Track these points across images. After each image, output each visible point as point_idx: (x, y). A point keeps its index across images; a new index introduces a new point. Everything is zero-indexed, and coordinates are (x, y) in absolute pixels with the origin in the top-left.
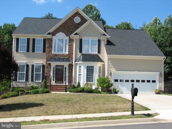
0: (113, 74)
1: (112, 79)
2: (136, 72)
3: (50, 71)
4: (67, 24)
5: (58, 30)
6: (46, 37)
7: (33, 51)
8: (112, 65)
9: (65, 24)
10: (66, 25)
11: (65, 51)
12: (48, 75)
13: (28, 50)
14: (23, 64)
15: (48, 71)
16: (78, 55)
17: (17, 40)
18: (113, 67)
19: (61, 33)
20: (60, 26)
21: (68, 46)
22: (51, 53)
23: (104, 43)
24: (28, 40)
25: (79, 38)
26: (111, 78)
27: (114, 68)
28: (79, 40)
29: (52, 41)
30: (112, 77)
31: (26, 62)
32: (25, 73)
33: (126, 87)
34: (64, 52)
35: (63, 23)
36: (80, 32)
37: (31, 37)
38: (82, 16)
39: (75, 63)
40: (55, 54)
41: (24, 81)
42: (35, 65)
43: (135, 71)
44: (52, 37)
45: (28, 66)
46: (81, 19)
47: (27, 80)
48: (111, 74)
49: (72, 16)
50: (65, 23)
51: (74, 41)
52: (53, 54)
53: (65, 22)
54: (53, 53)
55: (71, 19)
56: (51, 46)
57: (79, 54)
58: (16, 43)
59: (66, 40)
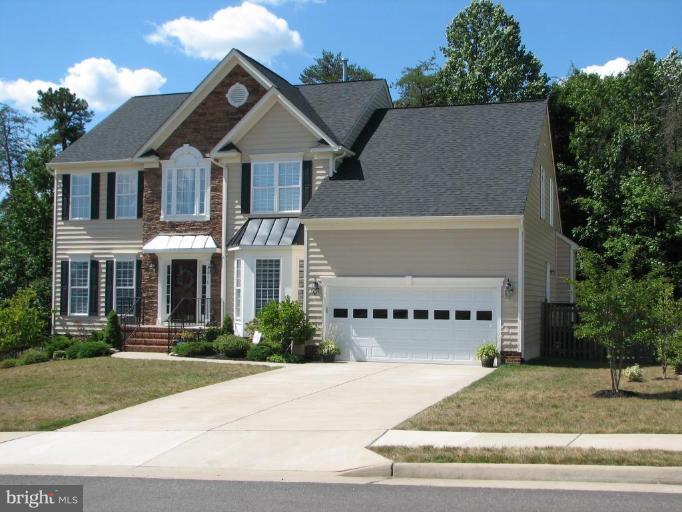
0: (325, 289)
1: (320, 306)
2: (408, 279)
3: (156, 280)
4: (205, 114)
5: (177, 137)
6: (143, 164)
7: (111, 215)
8: (322, 256)
9: (200, 115)
10: (202, 118)
11: (202, 211)
12: (151, 294)
13: (95, 214)
14: (83, 261)
15: (150, 281)
16: (237, 223)
17: (64, 183)
18: (326, 262)
19: (186, 146)
20: (184, 124)
21: (209, 190)
22: (158, 218)
23: (324, 172)
24: (96, 177)
25: (238, 161)
26: (320, 303)
27: (329, 268)
28: (240, 169)
29: (160, 177)
30: (321, 300)
31: (90, 252)
32: (88, 287)
33: (377, 339)
34: (196, 212)
35: (195, 112)
36: (243, 139)
37: (103, 167)
38: (253, 80)
39: (227, 251)
40: (171, 223)
41: (86, 314)
42: (115, 260)
43: (403, 276)
44: (160, 165)
45: (95, 264)
46: (250, 93)
47: (94, 311)
48: (317, 288)
49: (222, 83)
50: (200, 111)
51: (225, 172)
52: (164, 223)
53: (198, 108)
54: (162, 218)
55: (218, 93)
56: (157, 196)
57: (242, 217)
58: (63, 193)
59: (202, 170)
